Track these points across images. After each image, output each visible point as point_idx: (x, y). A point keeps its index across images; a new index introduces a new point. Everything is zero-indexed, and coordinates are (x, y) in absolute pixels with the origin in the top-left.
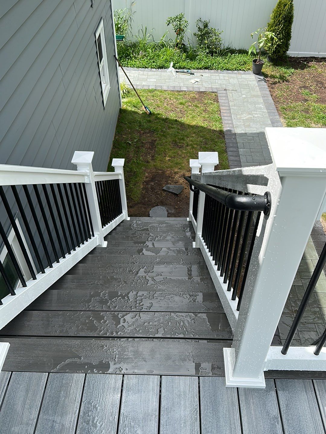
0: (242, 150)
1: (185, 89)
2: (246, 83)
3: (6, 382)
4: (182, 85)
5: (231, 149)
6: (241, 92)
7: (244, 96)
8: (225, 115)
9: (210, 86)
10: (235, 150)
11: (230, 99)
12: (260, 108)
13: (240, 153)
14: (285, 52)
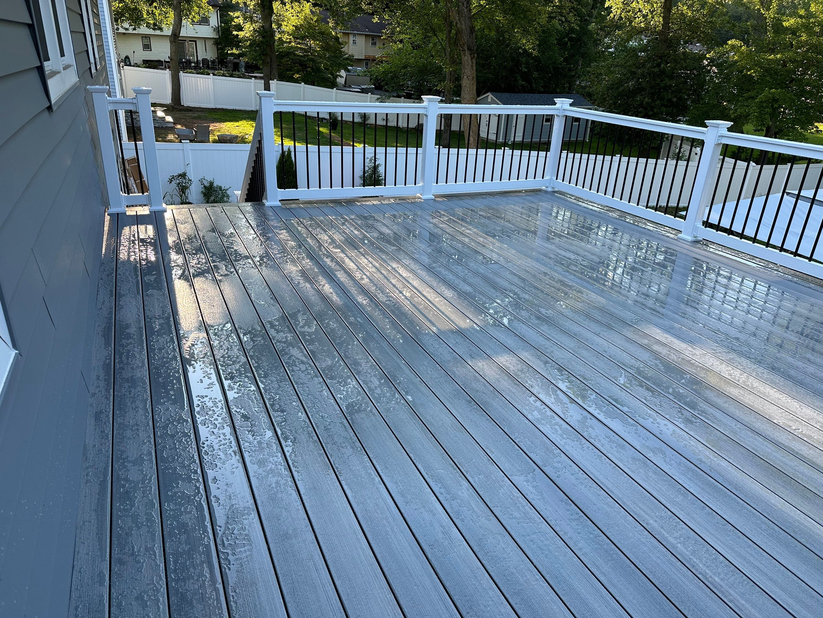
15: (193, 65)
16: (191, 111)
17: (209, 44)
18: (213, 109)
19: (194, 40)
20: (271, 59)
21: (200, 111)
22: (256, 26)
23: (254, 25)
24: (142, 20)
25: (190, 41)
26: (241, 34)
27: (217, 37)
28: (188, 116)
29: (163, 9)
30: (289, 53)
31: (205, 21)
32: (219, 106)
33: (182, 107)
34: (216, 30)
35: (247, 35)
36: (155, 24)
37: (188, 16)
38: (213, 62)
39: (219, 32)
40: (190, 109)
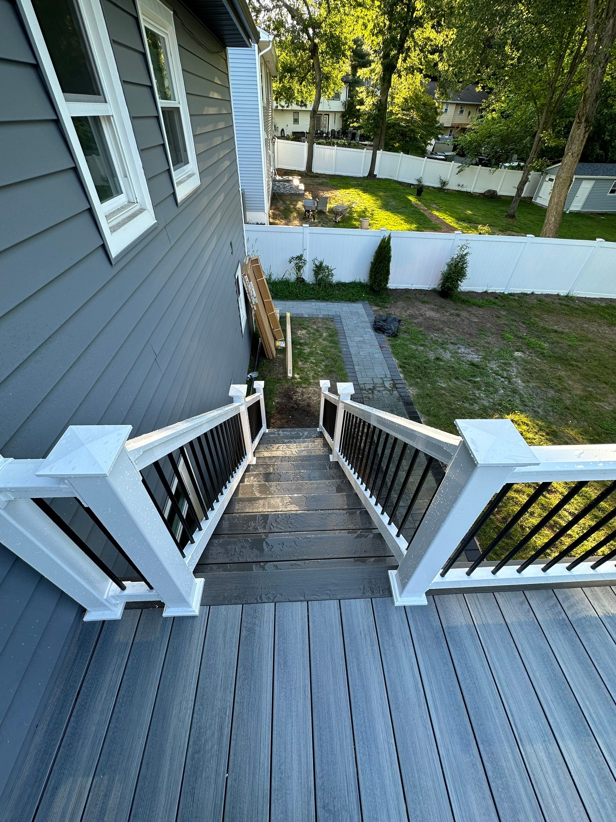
0: (357, 367)
1: (306, 316)
2: (356, 311)
3: (205, 616)
4: (303, 312)
5: (349, 367)
6: (352, 319)
7: (355, 322)
8: (342, 337)
9: (327, 313)
10: (352, 367)
11: (344, 324)
12: (369, 332)
13: (356, 370)
14: (385, 285)
15: (324, 135)
16: (318, 177)
17: (338, 116)
18: (333, 175)
19: (327, 114)
20: (381, 131)
21: (324, 178)
22: (375, 100)
23: (373, 99)
24: (294, 99)
25: (325, 115)
26: (362, 108)
27: (344, 110)
28: (315, 182)
29: (309, 87)
30: (395, 125)
31: (337, 96)
32: (337, 173)
33: (312, 174)
34: (344, 104)
35: (367, 109)
36: (302, 102)
37: (326, 93)
38: (338, 132)
39: (345, 106)
40: (318, 176)
